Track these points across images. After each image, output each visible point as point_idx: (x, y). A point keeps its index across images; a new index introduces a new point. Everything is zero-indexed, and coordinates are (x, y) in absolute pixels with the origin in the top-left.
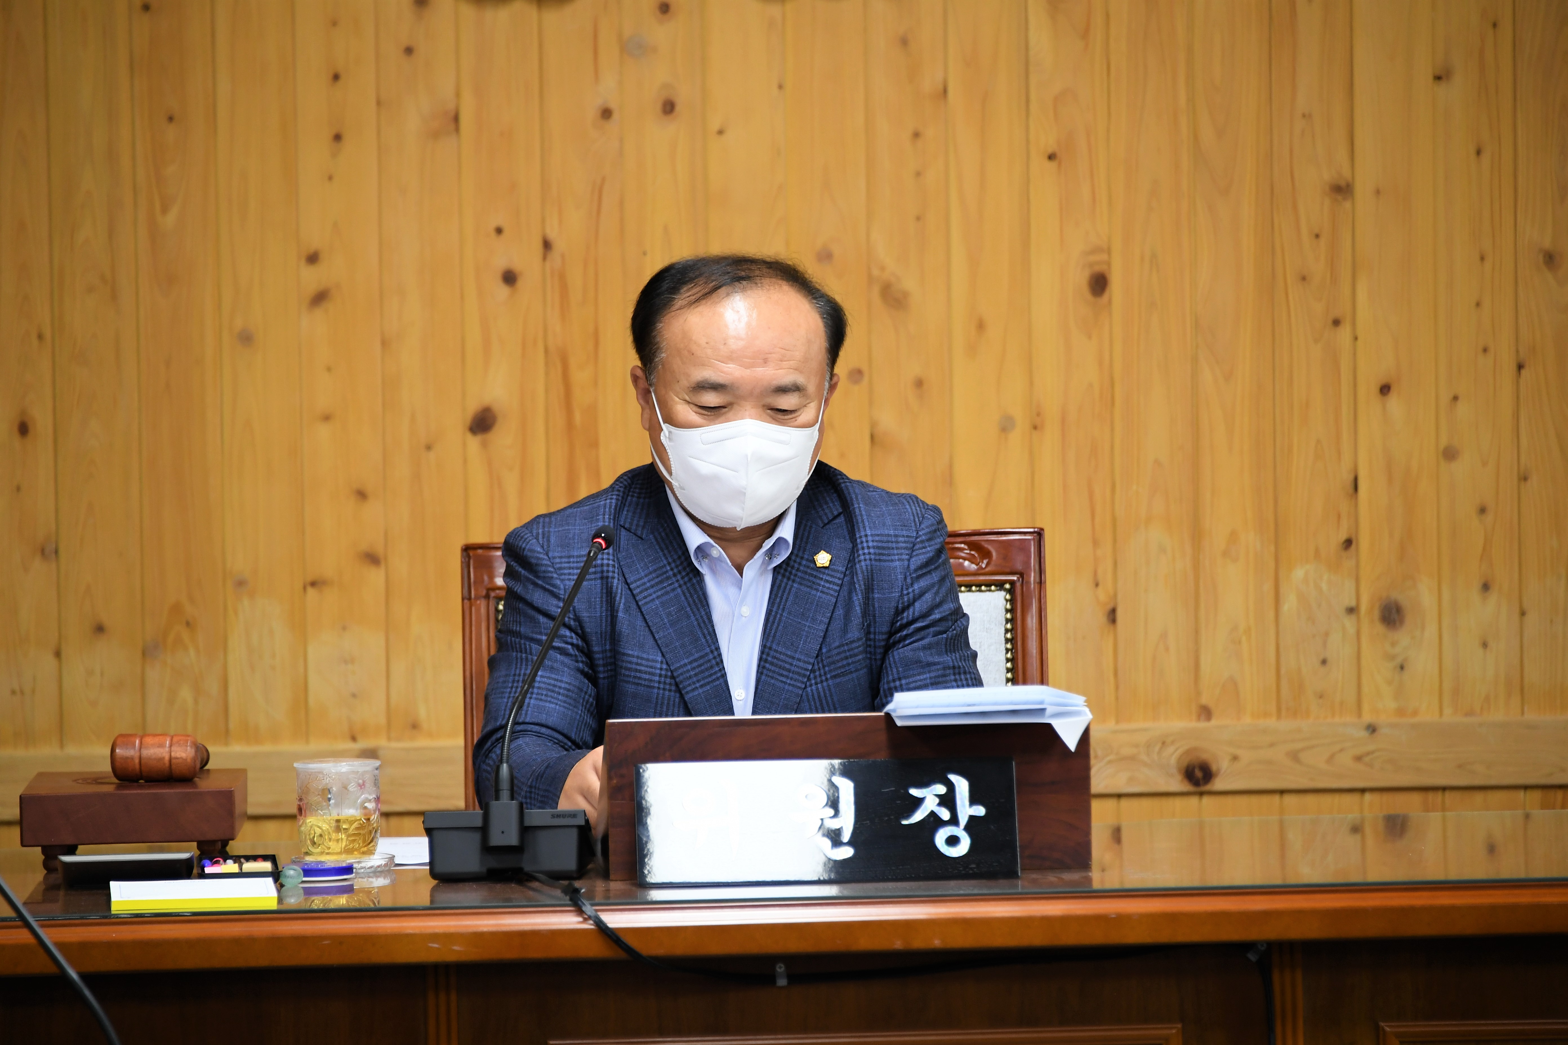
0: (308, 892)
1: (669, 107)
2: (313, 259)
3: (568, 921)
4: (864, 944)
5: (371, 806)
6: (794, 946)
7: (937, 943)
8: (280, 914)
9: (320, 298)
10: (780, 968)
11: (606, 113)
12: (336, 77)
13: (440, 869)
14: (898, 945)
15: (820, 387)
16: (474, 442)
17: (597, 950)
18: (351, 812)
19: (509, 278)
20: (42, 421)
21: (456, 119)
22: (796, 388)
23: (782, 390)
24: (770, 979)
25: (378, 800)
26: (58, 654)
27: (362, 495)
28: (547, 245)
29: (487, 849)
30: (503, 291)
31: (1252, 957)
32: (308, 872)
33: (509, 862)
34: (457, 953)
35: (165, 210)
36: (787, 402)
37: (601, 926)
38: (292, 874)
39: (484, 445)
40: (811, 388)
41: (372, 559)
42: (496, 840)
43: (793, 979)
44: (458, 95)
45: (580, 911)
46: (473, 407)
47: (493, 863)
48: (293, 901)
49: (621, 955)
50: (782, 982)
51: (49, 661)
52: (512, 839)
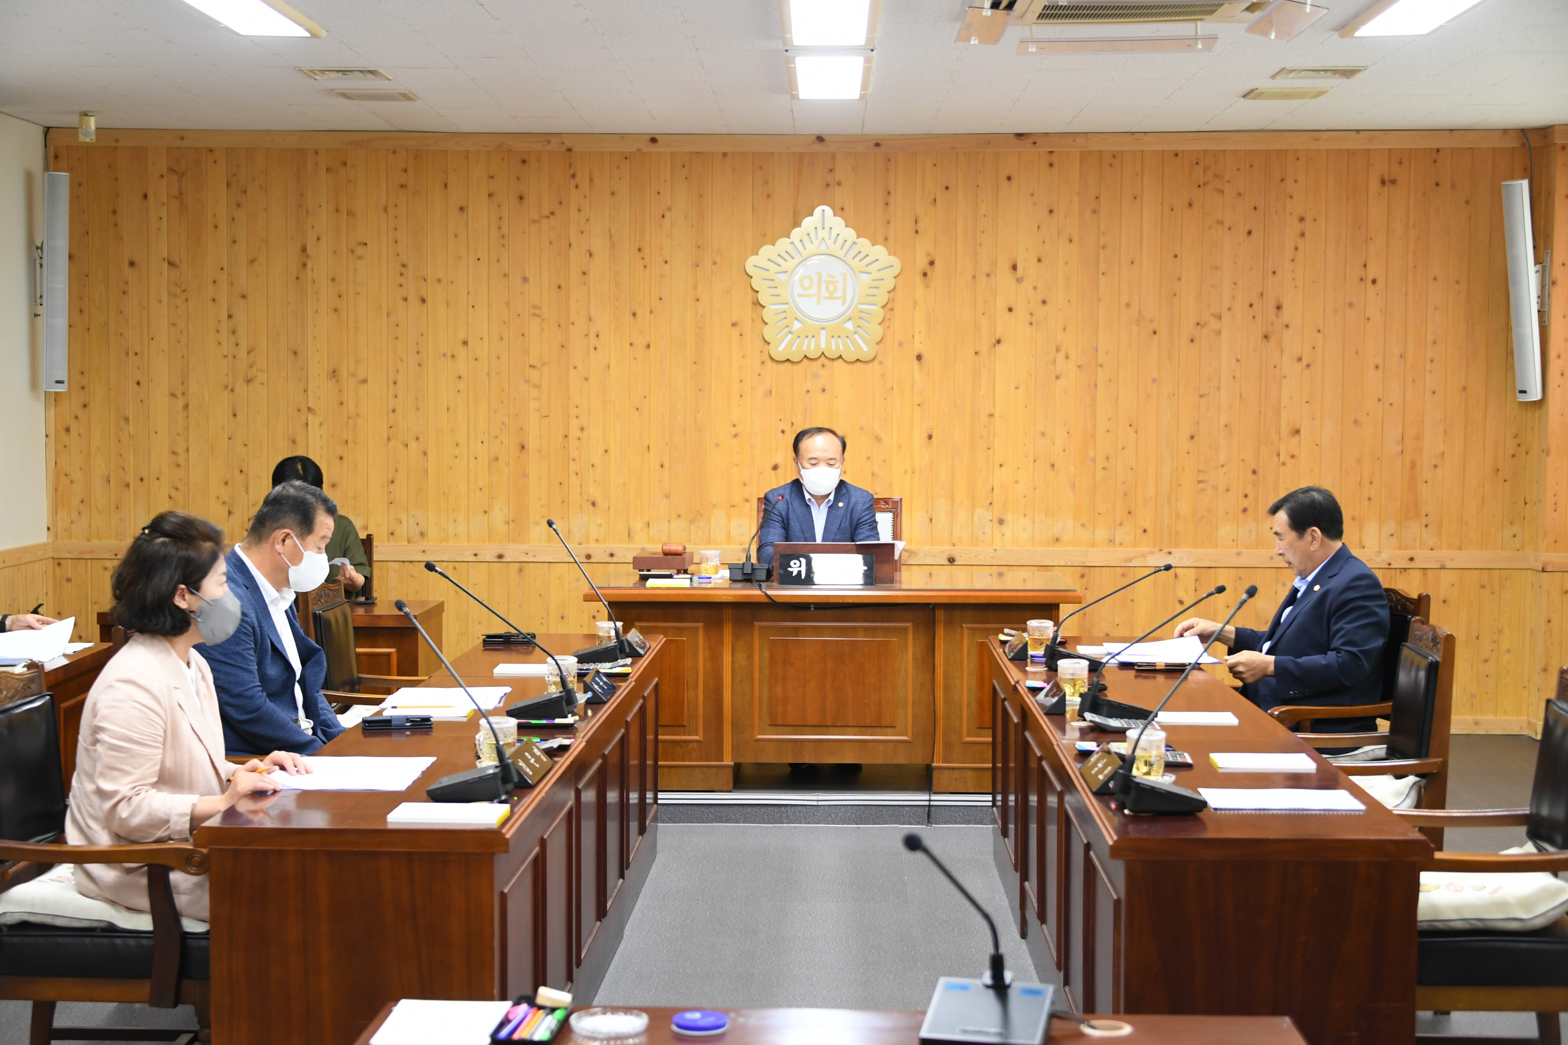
0: (699, 583)
1: (824, 390)
2: (734, 426)
3: (758, 592)
4: (832, 601)
5: (718, 562)
6: (814, 601)
7: (850, 601)
8: (692, 588)
9: (736, 436)
10: (812, 606)
11: (808, 391)
12: (741, 381)
13: (732, 579)
14: (840, 601)
15: (840, 459)
16: (773, 472)
17: (765, 600)
18: (713, 563)
19: (783, 432)
20: (667, 465)
21: (771, 392)
22: (835, 459)
23: (831, 459)
24: (810, 608)
25: (720, 561)
26: (669, 522)
27: (745, 485)
28: (792, 424)
29: (744, 574)
30: (781, 435)
31: (931, 607)
32: (699, 578)
33: (748, 577)
34: (730, 599)
35: (698, 413)
36: (832, 462)
37: (766, 595)
38: (695, 578)
39: (776, 473)
40: (838, 459)
41: (747, 500)
42: (745, 572)
43: (815, 608)
44: (771, 386)
45: (761, 590)
46: (773, 464)
47: (745, 577)
48: (695, 585)
49: (771, 601)
50: (812, 609)
51: (667, 524)
52: (750, 572)
